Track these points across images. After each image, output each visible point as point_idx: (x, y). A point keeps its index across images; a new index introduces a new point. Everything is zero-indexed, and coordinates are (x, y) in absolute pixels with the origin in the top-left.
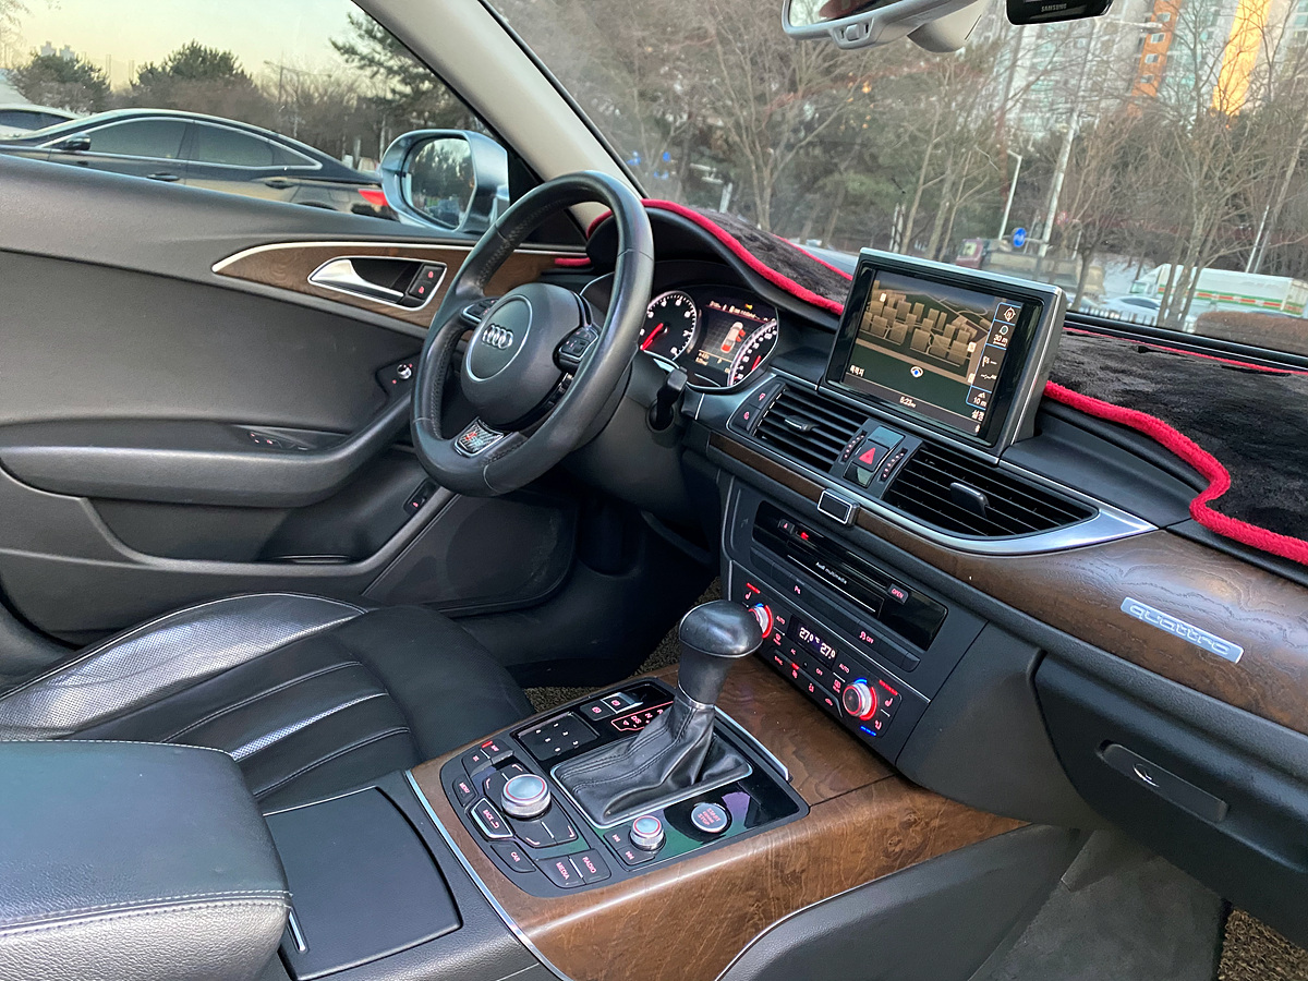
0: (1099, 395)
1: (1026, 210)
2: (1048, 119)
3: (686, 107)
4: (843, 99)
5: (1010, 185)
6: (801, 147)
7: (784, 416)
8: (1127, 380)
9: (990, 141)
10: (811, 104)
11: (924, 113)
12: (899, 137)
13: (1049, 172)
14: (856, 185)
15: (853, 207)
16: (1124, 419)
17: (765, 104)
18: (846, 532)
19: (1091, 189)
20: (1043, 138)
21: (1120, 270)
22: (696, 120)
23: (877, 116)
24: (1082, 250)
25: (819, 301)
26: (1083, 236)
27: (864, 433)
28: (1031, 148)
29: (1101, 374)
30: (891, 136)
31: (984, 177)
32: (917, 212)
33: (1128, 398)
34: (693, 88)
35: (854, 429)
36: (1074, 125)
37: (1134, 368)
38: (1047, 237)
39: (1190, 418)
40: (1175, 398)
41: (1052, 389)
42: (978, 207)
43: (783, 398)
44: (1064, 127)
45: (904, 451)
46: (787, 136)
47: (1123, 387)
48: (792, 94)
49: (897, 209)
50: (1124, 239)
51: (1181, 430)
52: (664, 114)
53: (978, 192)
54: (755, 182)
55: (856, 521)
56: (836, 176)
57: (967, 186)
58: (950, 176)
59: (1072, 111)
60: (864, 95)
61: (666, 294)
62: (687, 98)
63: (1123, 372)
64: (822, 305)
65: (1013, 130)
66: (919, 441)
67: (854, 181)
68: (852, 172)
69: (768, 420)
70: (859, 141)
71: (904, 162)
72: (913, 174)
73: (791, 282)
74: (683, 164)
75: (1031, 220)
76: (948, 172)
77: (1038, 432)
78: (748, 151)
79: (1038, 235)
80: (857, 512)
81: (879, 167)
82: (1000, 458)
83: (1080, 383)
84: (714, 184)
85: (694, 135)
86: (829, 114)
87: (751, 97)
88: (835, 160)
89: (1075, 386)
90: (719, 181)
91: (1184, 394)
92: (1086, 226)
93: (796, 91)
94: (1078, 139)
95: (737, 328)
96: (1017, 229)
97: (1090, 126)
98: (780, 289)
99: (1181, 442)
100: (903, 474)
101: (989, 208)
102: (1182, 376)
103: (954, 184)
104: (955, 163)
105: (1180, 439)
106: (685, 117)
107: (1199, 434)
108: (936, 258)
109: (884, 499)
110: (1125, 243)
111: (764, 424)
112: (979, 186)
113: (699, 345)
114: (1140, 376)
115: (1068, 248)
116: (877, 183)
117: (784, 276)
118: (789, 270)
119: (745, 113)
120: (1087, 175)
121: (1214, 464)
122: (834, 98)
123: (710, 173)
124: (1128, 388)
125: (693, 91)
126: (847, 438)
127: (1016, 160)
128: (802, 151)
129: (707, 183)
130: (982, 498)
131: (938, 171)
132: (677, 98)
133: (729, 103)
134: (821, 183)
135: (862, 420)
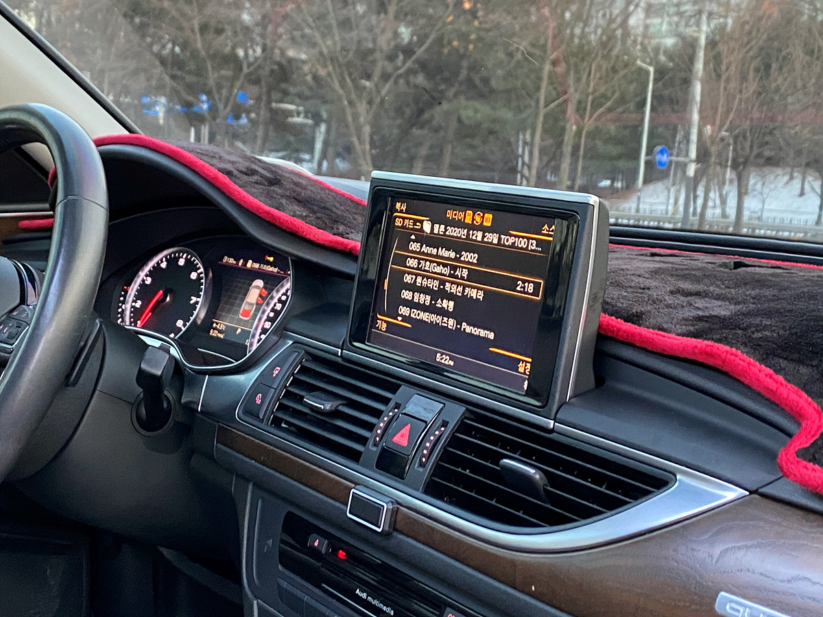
0: (665, 326)
1: (667, 127)
2: (677, 24)
3: (258, 39)
4: (440, 18)
5: (645, 100)
6: (400, 76)
7: (302, 393)
8: (700, 303)
9: (615, 52)
10: (407, 26)
11: (535, 26)
12: (511, 55)
13: (687, 82)
14: (470, 113)
15: (468, 140)
16: (694, 353)
17: (351, 29)
18: (384, 543)
19: (734, 98)
20: (675, 45)
21: (781, 184)
22: (273, 53)
23: (482, 34)
24: (735, 166)
25: (337, 242)
26: (734, 150)
27: (397, 406)
28: (662, 58)
29: (670, 300)
30: (501, 55)
31: (613, 93)
32: (542, 139)
33: (700, 325)
34: (264, 17)
35: (386, 401)
36: (704, 28)
37: (712, 288)
38: (693, 154)
39: (773, 342)
40: (758, 321)
41: (608, 325)
42: (612, 128)
43: (304, 370)
44: (694, 31)
45: (445, 424)
46: (381, 65)
47: (695, 313)
48: (382, 16)
49: (521, 137)
50: (781, 149)
51: (762, 361)
52: (233, 48)
53: (610, 110)
54: (350, 119)
55: (394, 526)
56: (445, 106)
57: (596, 105)
58: (574, 96)
59: (700, 12)
60: (465, 11)
61: (165, 253)
62: (258, 30)
63: (697, 294)
64: (340, 248)
65: (640, 39)
66: (461, 409)
67: (466, 108)
68: (462, 98)
69: (286, 402)
70: (465, 63)
71: (519, 84)
72: (530, 96)
73: (299, 222)
74: (262, 105)
75: (674, 136)
76: (572, 90)
77: (600, 381)
78: (337, 85)
79: (684, 153)
80: (395, 512)
81: (492, 91)
82: (555, 420)
83: (642, 313)
84: (304, 125)
85: (272, 71)
86: (426, 36)
87: (334, 23)
88: (443, 87)
89: (635, 318)
90: (310, 122)
91: (768, 314)
92: (736, 138)
93: (386, 13)
94: (712, 44)
95: (257, 287)
96: (658, 148)
97: (723, 28)
98: (285, 231)
99: (762, 375)
100: (446, 456)
101: (625, 127)
102: (768, 292)
103: (580, 102)
104: (578, 80)
105: (761, 372)
106: (259, 50)
107: (784, 363)
108: (571, 188)
109: (426, 492)
110: (782, 154)
111: (282, 407)
112: (609, 104)
113: (213, 313)
114: (718, 297)
115: (720, 164)
116: (494, 109)
117: (290, 214)
118: (296, 208)
119: (329, 43)
120: (728, 80)
121: (803, 400)
122: (430, 17)
123: (298, 114)
124: (700, 313)
125: (265, 21)
126: (378, 414)
127: (648, 73)
128: (402, 81)
129: (294, 125)
130: (537, 476)
131: (560, 89)
132: (247, 30)
133: (307, 31)
134: (426, 116)
135: (394, 389)
